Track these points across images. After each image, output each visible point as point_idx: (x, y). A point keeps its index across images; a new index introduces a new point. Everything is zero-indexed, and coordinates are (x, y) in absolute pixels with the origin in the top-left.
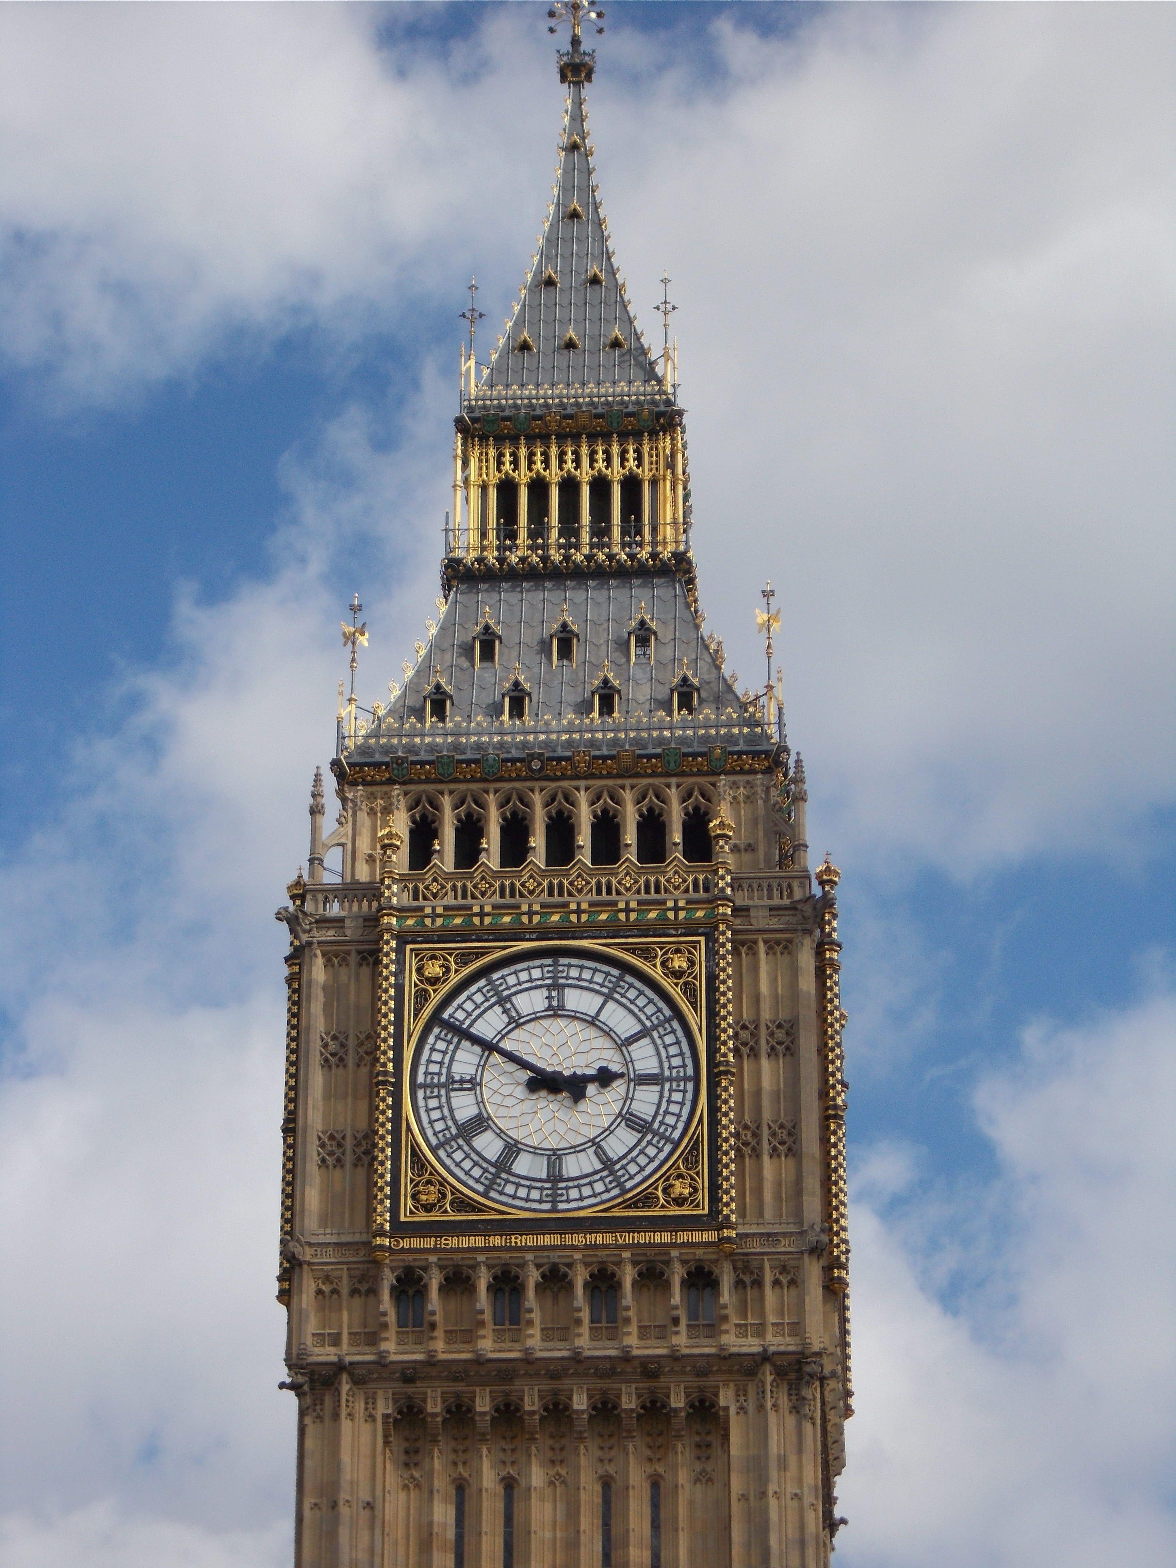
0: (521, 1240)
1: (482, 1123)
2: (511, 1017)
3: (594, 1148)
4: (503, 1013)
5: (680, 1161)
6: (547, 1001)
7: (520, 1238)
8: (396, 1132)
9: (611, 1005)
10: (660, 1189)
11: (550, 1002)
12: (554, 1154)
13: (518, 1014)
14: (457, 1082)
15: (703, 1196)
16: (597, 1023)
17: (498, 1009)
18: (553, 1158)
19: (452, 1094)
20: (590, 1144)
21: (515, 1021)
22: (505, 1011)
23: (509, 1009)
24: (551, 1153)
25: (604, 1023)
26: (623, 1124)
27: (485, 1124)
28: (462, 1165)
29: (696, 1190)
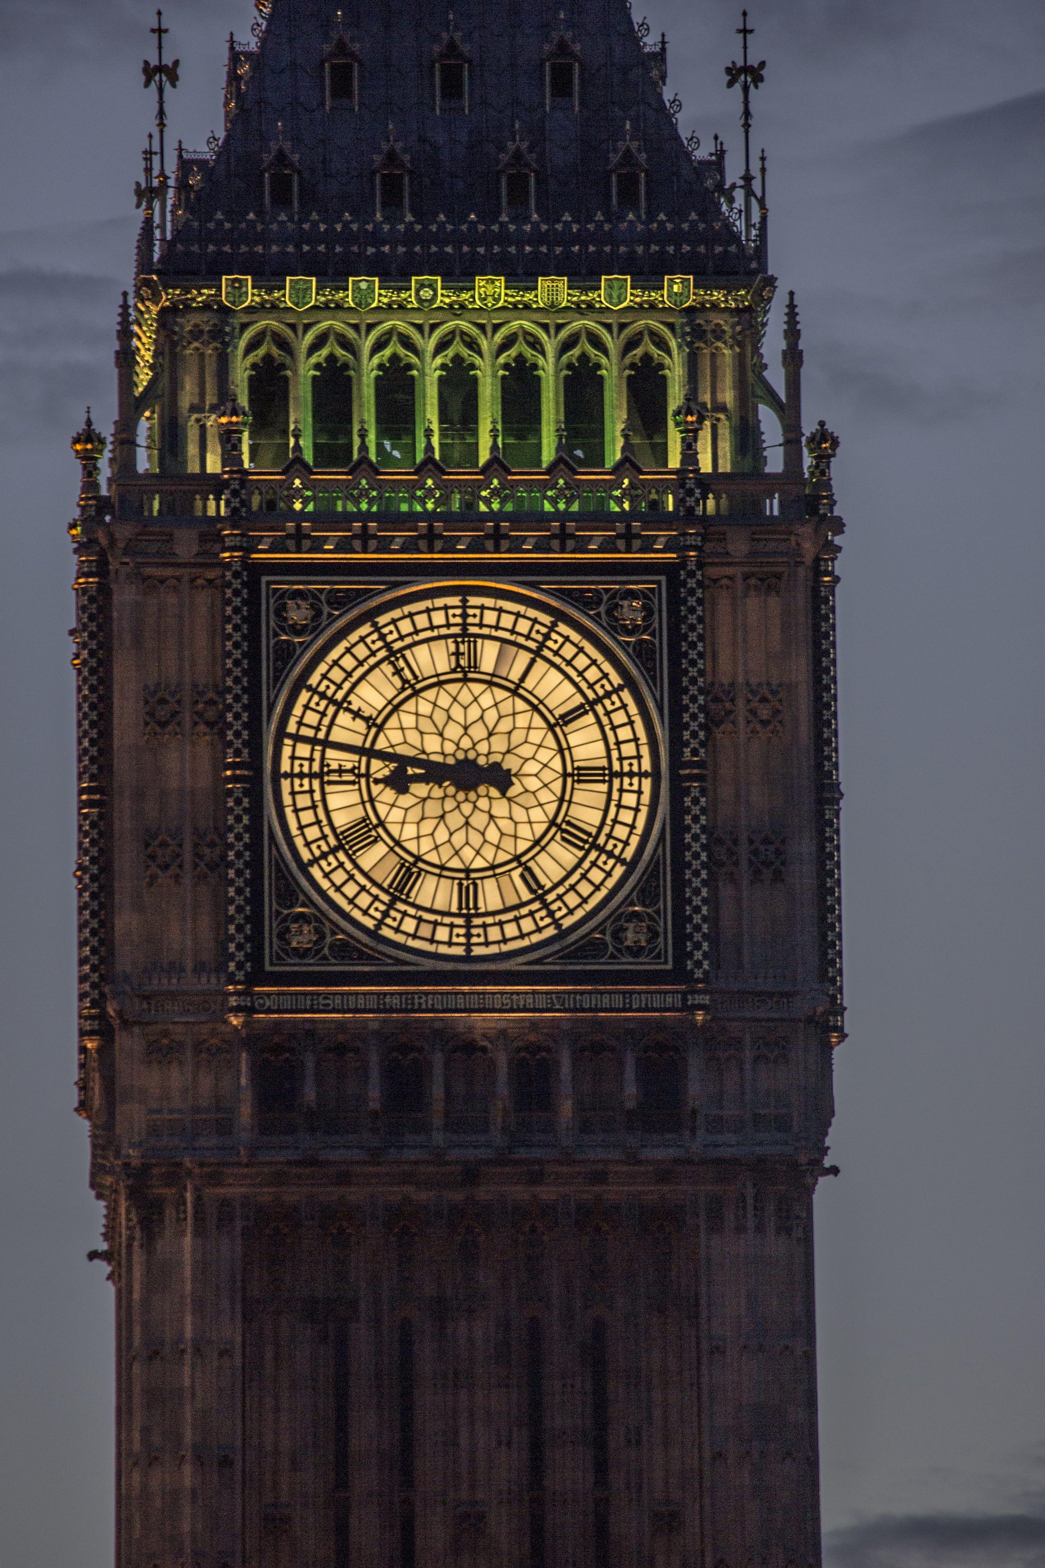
0: (426, 1001)
1: (370, 830)
2: (405, 681)
3: (520, 870)
4: (394, 674)
5: (635, 893)
6: (453, 658)
7: (424, 998)
8: (255, 846)
9: (540, 666)
10: (608, 932)
11: (457, 661)
12: (468, 878)
13: (415, 677)
14: (334, 771)
15: (667, 943)
16: (521, 691)
17: (387, 668)
18: (465, 883)
19: (328, 789)
20: (514, 864)
21: (412, 686)
22: (398, 672)
23: (402, 669)
24: (462, 875)
25: (531, 693)
26: (558, 837)
27: (373, 833)
28: (344, 889)
29: (656, 935)
